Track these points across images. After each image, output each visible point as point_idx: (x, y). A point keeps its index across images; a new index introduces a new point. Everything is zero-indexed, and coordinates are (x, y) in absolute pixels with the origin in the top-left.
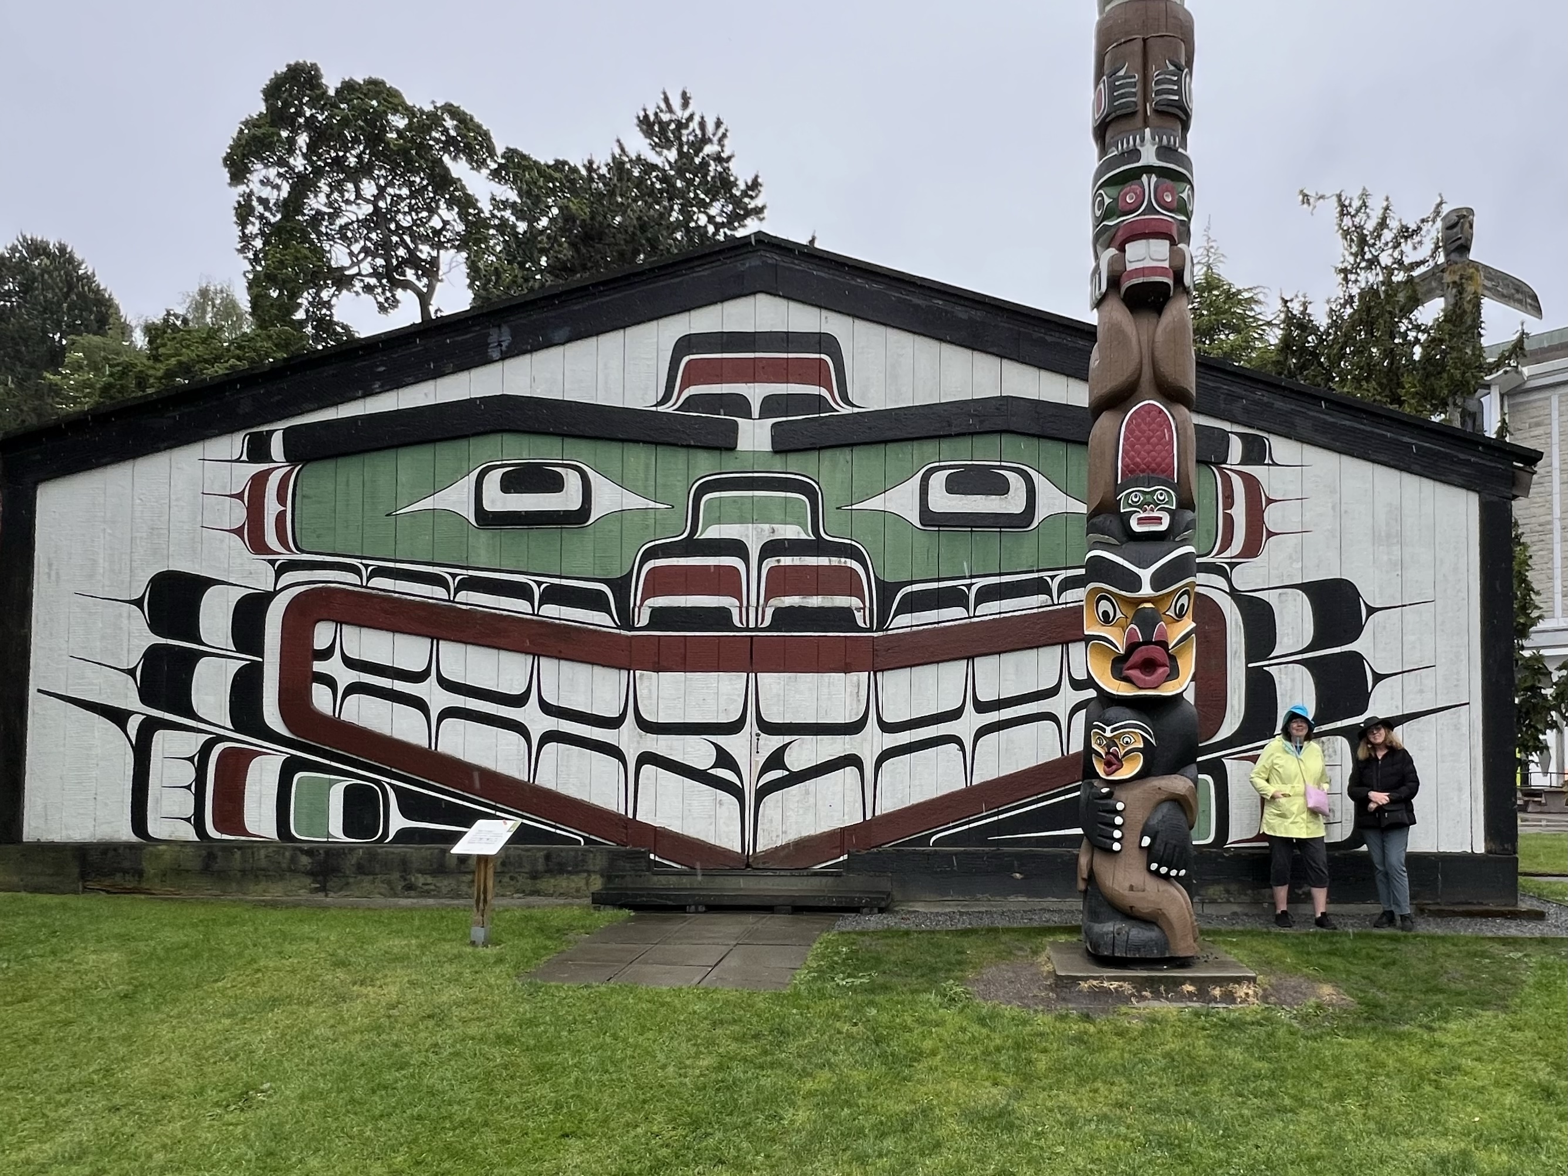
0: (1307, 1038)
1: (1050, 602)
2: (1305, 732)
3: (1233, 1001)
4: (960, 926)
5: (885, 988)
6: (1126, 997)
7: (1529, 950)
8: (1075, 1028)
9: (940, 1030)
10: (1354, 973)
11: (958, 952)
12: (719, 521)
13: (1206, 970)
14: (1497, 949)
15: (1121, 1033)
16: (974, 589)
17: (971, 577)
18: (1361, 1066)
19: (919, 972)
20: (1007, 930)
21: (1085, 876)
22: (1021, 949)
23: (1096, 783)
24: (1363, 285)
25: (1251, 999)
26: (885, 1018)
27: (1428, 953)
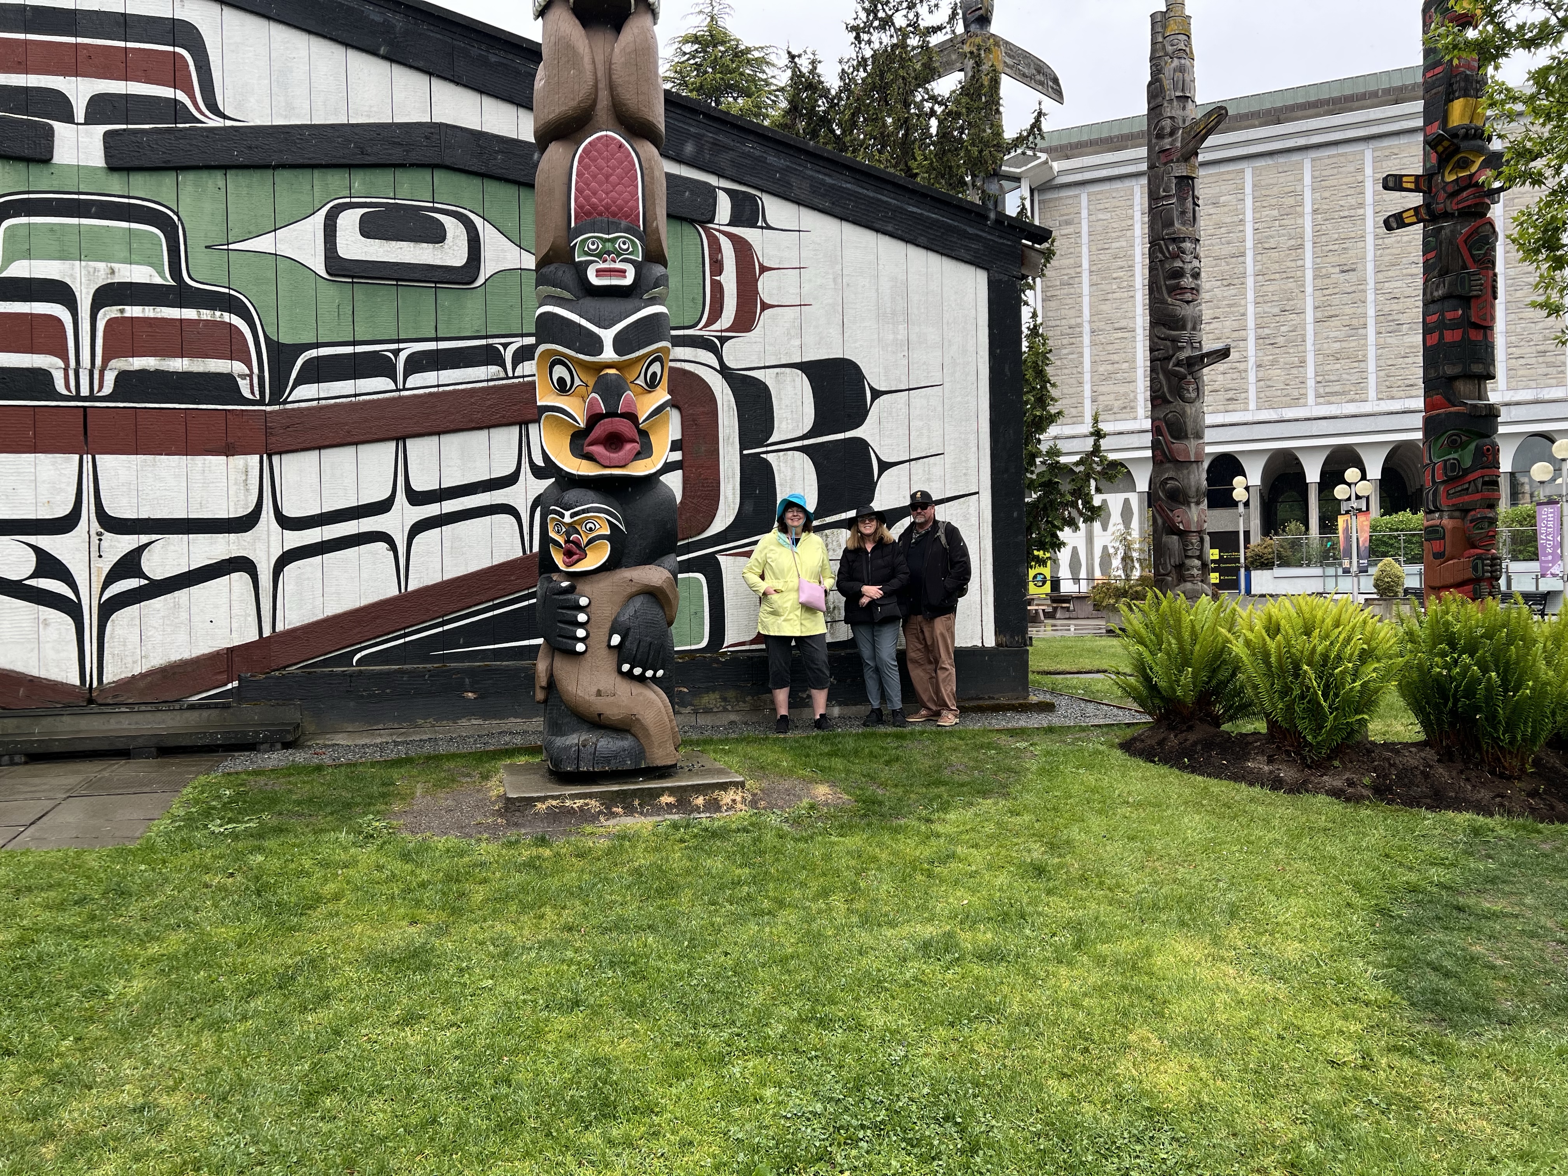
0: (796, 840)
1: (502, 375)
2: (802, 522)
3: (718, 809)
4: (393, 756)
5: (279, 830)
6: (593, 815)
7: (1036, 739)
8: (526, 854)
9: (351, 872)
10: (854, 772)
11: (384, 784)
12: (29, 255)
13: (690, 778)
14: (1004, 740)
15: (581, 855)
16: (403, 356)
17: (399, 341)
18: (852, 863)
19: (329, 810)
20: (452, 757)
21: (544, 683)
22: (469, 775)
23: (555, 577)
24: (876, 46)
25: (739, 806)
26: (275, 863)
27: (933, 748)
